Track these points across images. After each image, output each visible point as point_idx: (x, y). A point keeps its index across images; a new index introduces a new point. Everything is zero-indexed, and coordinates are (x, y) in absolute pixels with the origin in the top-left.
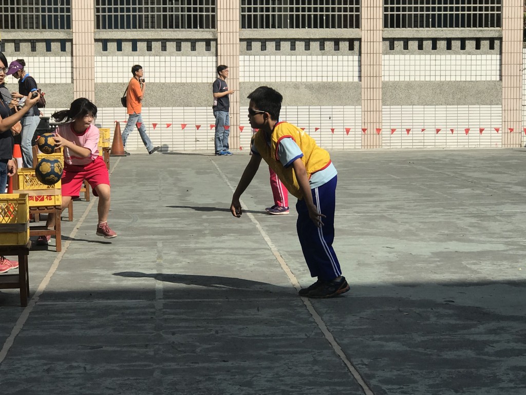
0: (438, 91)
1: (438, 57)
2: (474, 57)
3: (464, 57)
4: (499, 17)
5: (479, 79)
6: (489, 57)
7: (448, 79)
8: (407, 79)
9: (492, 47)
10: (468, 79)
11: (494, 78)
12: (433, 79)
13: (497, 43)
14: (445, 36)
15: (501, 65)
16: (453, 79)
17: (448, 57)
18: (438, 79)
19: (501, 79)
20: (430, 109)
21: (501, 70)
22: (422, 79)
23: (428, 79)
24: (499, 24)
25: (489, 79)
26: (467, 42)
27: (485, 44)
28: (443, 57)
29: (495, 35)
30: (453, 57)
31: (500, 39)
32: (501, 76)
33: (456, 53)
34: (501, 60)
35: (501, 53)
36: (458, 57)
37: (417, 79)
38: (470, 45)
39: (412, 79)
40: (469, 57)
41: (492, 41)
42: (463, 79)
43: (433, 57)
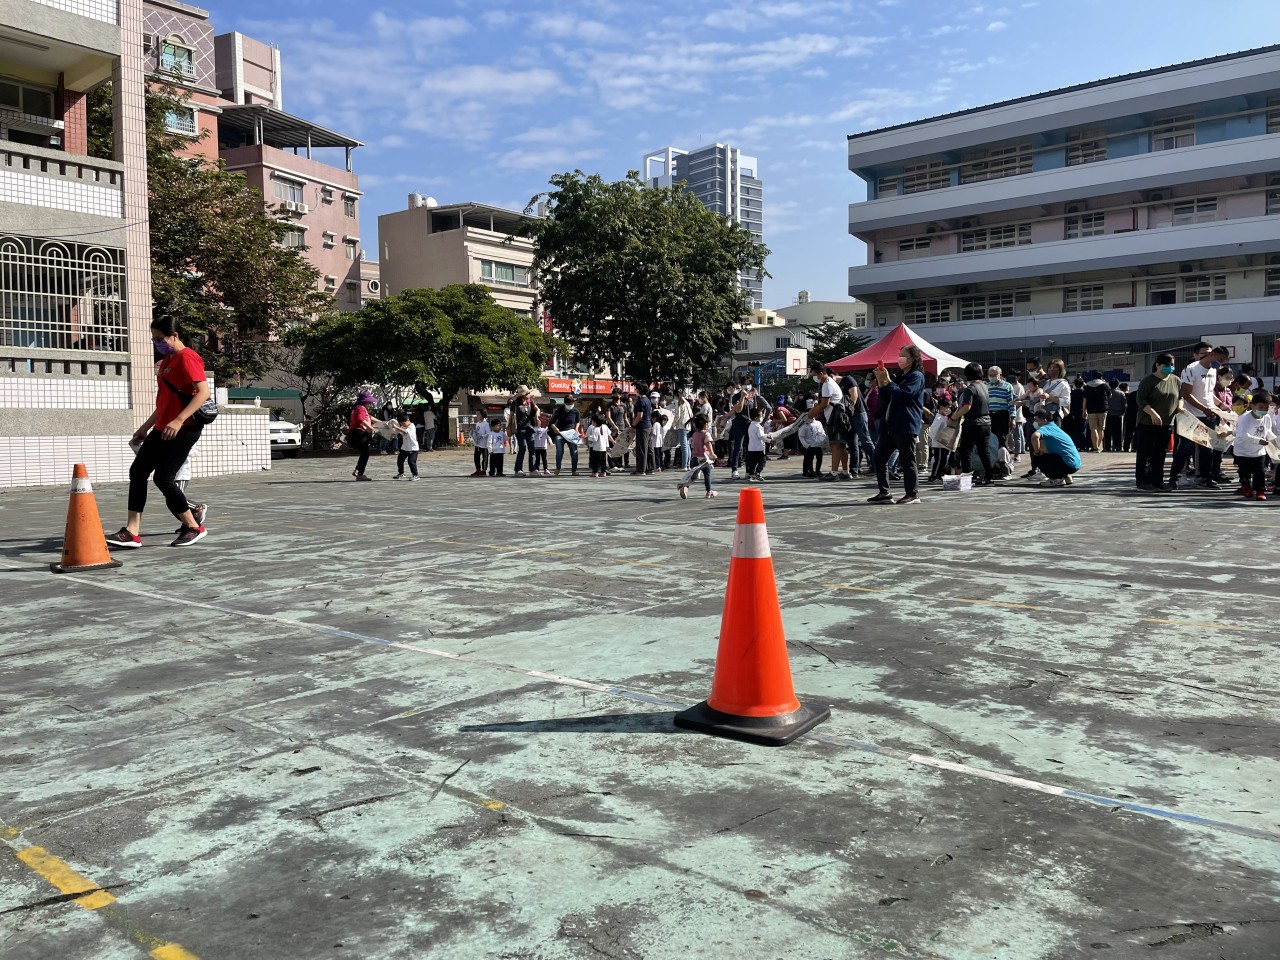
0: (56, 420)
1: (54, 381)
2: (98, 383)
3: (85, 382)
4: (126, 340)
5: (104, 406)
6: (116, 383)
7: (67, 406)
8: (15, 406)
9: (118, 372)
10: (92, 406)
11: (122, 407)
12: (48, 406)
13: (124, 368)
14: (62, 358)
15: (130, 392)
16: (74, 406)
17: (67, 381)
18: (55, 406)
19: (131, 408)
20: (47, 441)
21: (130, 398)
22: (35, 406)
23: (42, 406)
24: (126, 349)
25: (116, 407)
26: (89, 366)
27: (110, 370)
28: (60, 381)
29: (124, 360)
30: (73, 382)
31: (128, 365)
32: (130, 404)
33: (76, 378)
34: (130, 387)
35: (129, 379)
36: (79, 382)
37: (28, 406)
38: (93, 369)
39: (22, 406)
40: (91, 382)
41: (118, 366)
42: (86, 406)
43: (47, 381)
